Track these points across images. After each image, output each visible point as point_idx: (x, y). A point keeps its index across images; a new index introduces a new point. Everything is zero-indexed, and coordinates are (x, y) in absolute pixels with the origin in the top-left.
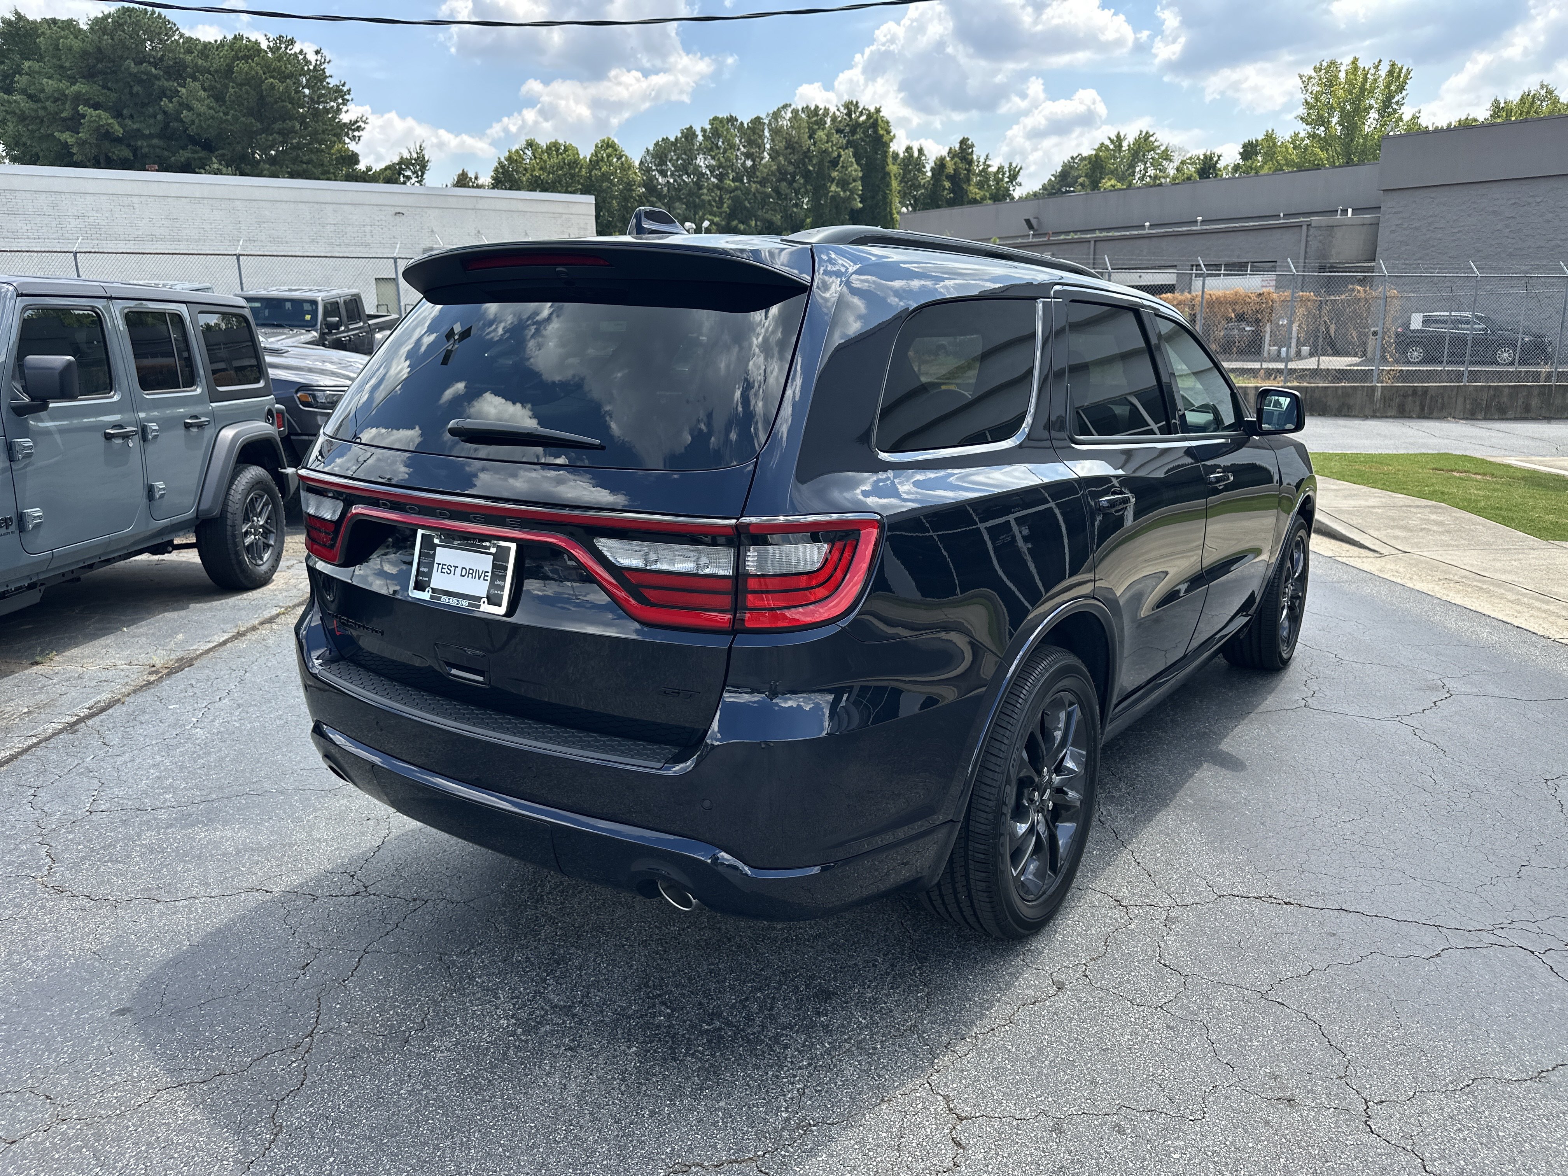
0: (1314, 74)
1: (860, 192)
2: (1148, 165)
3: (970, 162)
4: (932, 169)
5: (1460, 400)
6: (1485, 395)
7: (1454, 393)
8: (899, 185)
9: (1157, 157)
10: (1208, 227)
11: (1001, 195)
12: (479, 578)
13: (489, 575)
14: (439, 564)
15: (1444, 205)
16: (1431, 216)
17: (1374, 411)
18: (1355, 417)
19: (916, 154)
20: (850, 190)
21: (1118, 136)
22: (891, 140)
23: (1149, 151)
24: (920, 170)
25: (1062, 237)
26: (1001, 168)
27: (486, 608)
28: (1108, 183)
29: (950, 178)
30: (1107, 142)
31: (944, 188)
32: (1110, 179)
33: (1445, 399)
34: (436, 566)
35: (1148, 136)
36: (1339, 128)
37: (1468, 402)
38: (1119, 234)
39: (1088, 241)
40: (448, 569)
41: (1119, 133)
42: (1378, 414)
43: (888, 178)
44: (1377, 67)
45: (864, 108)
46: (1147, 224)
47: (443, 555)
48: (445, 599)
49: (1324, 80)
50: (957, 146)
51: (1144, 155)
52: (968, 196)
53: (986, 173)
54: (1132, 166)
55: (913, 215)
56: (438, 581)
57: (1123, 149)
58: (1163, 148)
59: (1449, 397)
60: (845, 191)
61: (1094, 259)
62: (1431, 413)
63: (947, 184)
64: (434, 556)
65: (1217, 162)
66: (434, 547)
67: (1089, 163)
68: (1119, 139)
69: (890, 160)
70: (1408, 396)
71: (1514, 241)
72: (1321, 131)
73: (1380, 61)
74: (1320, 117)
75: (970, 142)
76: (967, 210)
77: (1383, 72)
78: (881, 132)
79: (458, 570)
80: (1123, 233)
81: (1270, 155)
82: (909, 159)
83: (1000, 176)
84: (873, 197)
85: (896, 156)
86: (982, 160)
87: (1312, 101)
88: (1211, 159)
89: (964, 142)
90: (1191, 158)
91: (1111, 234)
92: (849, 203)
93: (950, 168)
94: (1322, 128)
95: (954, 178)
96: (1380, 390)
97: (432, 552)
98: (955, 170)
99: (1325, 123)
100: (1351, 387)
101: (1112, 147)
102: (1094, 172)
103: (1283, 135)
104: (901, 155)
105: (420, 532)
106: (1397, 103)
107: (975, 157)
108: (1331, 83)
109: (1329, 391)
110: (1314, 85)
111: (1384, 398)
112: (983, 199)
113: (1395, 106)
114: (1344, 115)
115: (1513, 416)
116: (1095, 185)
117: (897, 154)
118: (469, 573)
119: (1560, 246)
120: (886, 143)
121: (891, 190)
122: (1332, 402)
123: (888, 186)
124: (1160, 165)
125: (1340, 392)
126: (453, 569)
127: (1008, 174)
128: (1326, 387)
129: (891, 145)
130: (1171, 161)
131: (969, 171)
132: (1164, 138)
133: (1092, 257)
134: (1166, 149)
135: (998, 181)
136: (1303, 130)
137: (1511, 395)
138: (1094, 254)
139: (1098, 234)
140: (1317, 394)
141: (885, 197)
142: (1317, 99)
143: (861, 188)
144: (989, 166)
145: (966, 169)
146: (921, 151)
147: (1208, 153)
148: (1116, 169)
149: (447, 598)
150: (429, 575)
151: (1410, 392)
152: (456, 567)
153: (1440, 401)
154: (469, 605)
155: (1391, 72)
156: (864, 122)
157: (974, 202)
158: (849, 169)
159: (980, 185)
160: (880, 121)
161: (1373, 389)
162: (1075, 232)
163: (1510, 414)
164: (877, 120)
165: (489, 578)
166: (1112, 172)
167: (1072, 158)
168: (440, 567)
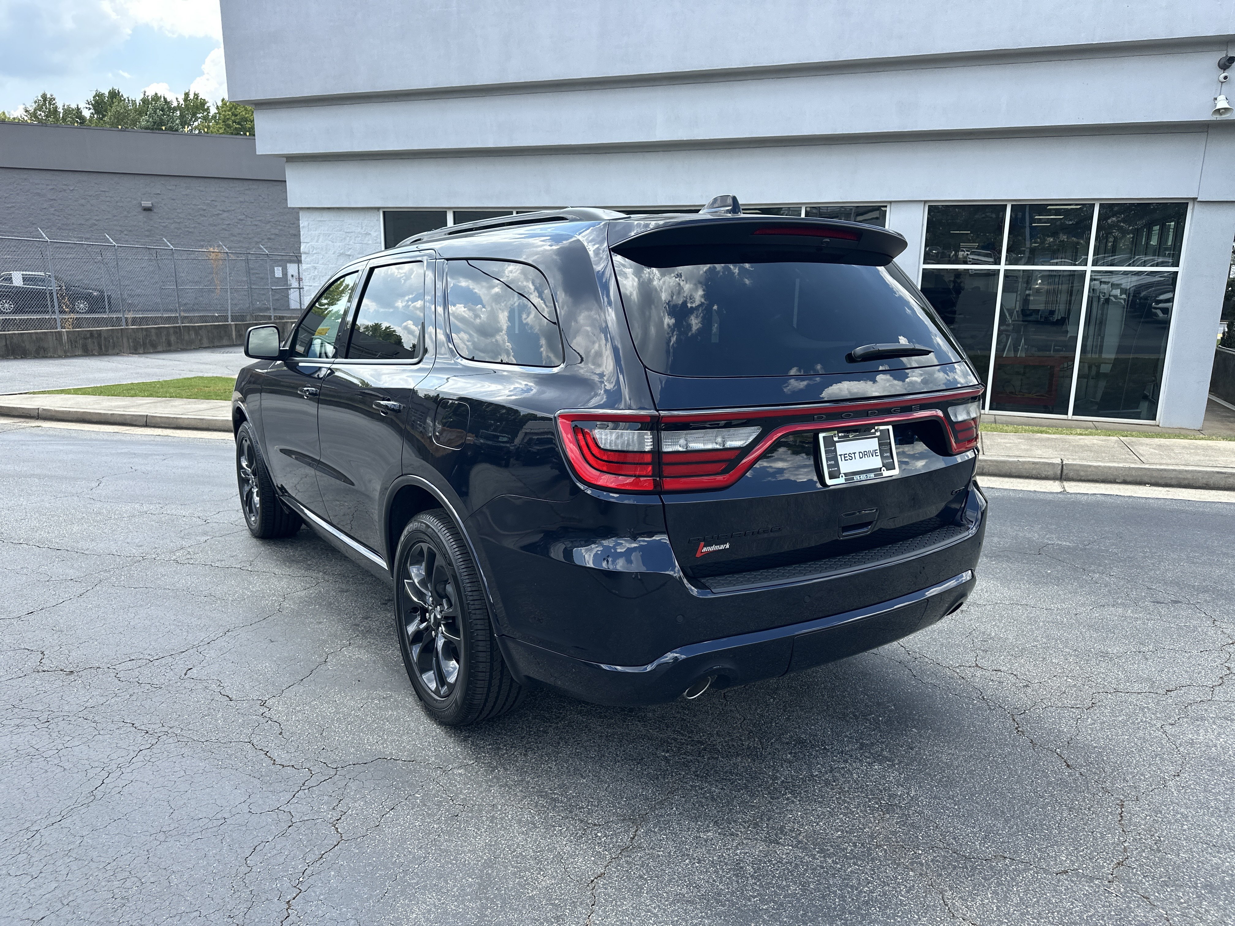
5: (125, 340)
6: (140, 335)
7: (120, 334)
12: (873, 456)
13: (878, 451)
14: (841, 455)
17: (65, 352)
18: (51, 357)
27: (886, 473)
33: (115, 339)
34: (839, 457)
37: (130, 341)
40: (849, 457)
42: (68, 354)
47: (842, 448)
48: (857, 478)
56: (845, 467)
59: (117, 338)
62: (107, 351)
64: (835, 450)
66: (834, 444)
70: (88, 338)
71: (60, 218)
79: (857, 455)
96: (65, 334)
97: (833, 448)
100: (42, 333)
105: (821, 436)
109: (25, 337)
111: (70, 341)
115: (161, 350)
118: (864, 454)
119: (96, 225)
122: (28, 345)
125: (34, 337)
126: (853, 455)
128: (21, 334)
137: (157, 334)
140: (15, 340)
149: (858, 477)
150: (837, 465)
151: (88, 335)
152: (854, 453)
153: (111, 341)
154: (875, 475)
161: (60, 333)
163: (160, 348)
165: (879, 454)
168: (843, 457)
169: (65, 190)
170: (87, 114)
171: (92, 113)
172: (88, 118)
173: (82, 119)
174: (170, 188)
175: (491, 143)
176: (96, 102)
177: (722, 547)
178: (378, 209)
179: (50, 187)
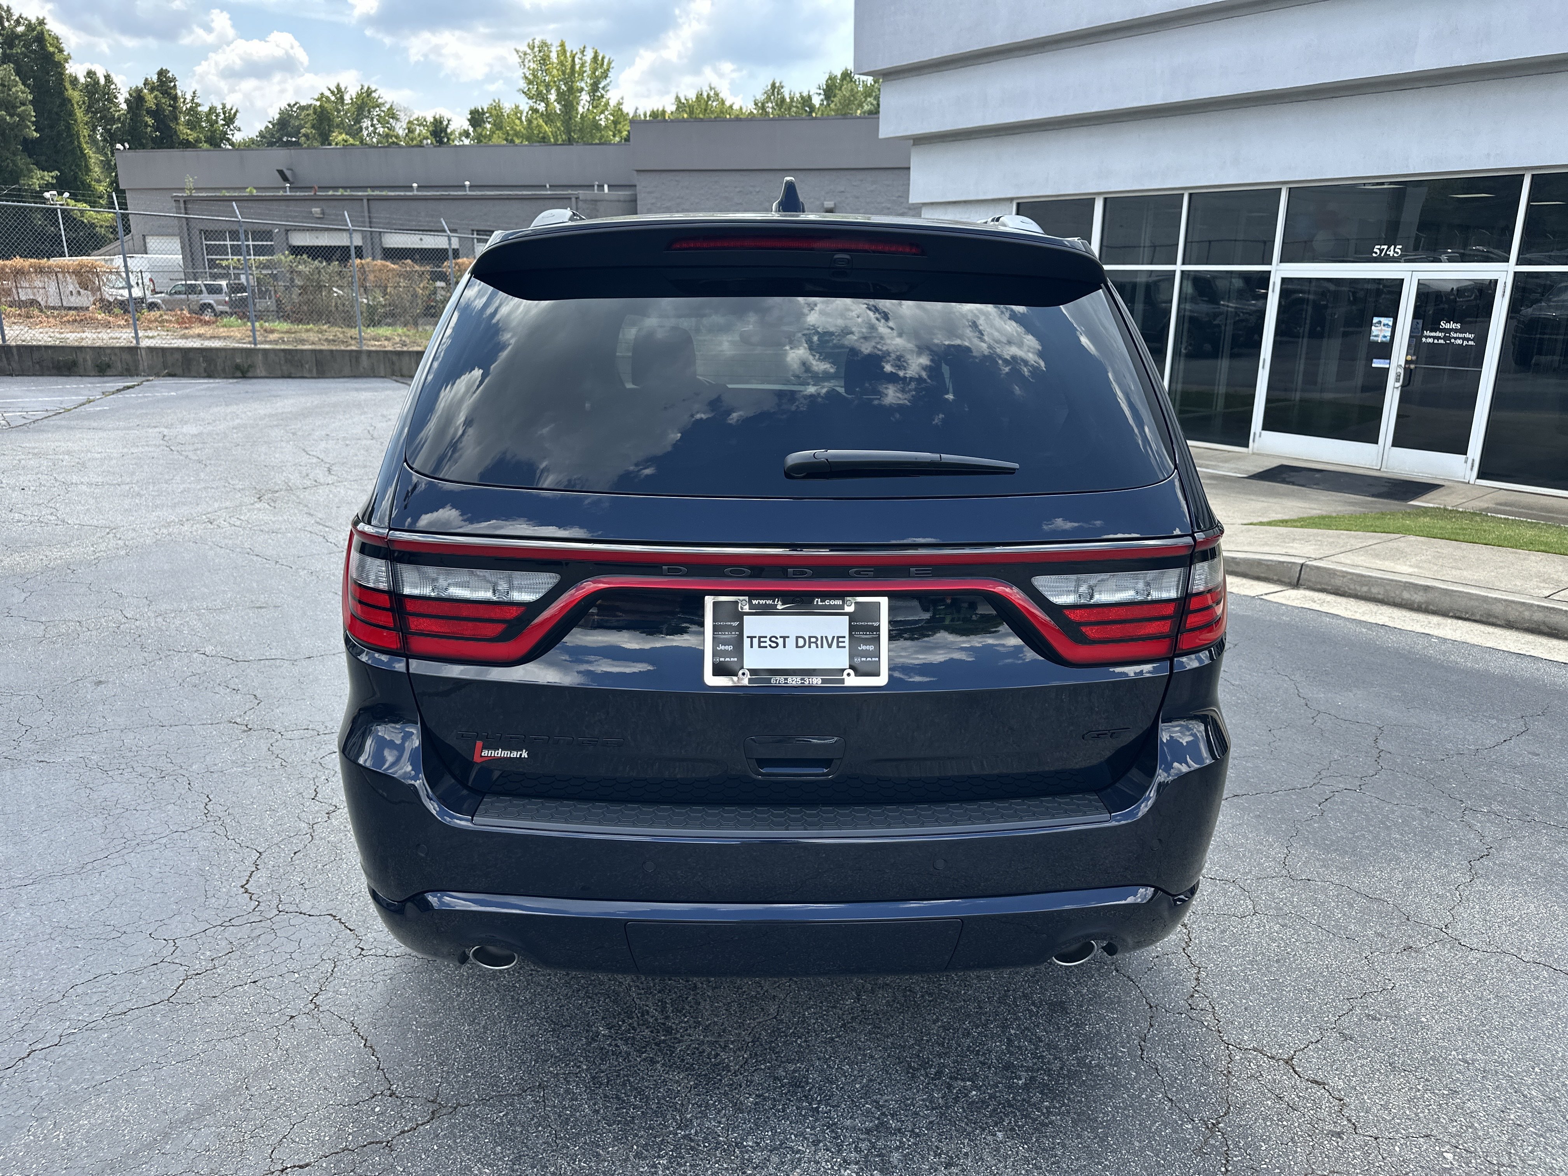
0: (529, 51)
1: (34, 119)
2: (375, 122)
3: (175, 98)
4: (127, 101)
8: (85, 115)
9: (383, 114)
10: (483, 193)
11: (216, 139)
12: (830, 646)
13: (847, 640)
14: (752, 638)
15: (687, 188)
16: (678, 198)
19: (102, 81)
20: (19, 115)
21: (338, 87)
22: (66, 60)
23: (374, 108)
24: (110, 100)
25: (330, 193)
26: (212, 110)
27: (852, 681)
28: (338, 137)
29: (149, 112)
30: (327, 93)
31: (147, 125)
32: (341, 133)
34: (747, 642)
35: (369, 93)
36: (558, 107)
38: (393, 194)
39: (360, 199)
40: (771, 642)
41: (338, 85)
43: (69, 106)
44: (583, 52)
45: (20, 17)
46: (415, 185)
47: (758, 625)
48: (777, 680)
49: (539, 58)
50: (155, 78)
51: (369, 112)
52: (178, 137)
53: (197, 113)
54: (358, 121)
55: (131, 154)
56: (757, 659)
57: (346, 102)
58: (388, 106)
60: (12, 116)
61: (370, 217)
63: (150, 121)
64: (740, 628)
65: (447, 126)
66: (740, 617)
67: (315, 113)
68: (339, 93)
69: (68, 85)
72: (541, 107)
73: (584, 47)
74: (539, 93)
75: (170, 75)
76: (176, 153)
77: (589, 56)
78: (51, 49)
79: (791, 642)
80: (397, 193)
81: (498, 125)
82: (93, 86)
83: (214, 118)
84: (52, 127)
85: (74, 81)
86: (189, 97)
87: (531, 77)
88: (441, 122)
89: (162, 73)
90: (417, 119)
91: (384, 193)
92: (21, 130)
93: (150, 100)
94: (543, 104)
95: (156, 114)
97: (737, 624)
98: (157, 105)
99: (545, 100)
101: (333, 98)
102: (321, 124)
103: (507, 106)
104: (82, 80)
105: (709, 601)
106: (603, 88)
107: (179, 94)
108: (544, 61)
110: (529, 61)
112: (198, 141)
113: (602, 92)
114: (560, 95)
116: (325, 139)
117: (76, 78)
118: (810, 642)
120: (59, 62)
121: (76, 121)
123: (70, 115)
124: (388, 123)
126: (780, 641)
127: (222, 116)
129: (67, 65)
130: (397, 120)
131: (175, 108)
132: (387, 95)
133: (366, 214)
134: (391, 109)
135: (212, 123)
136: (525, 105)
138: (369, 212)
139: (369, 192)
141: (69, 127)
142: (535, 76)
143: (33, 114)
144: (198, 105)
145: (170, 106)
146: (107, 78)
147: (438, 117)
148: (342, 122)
149: (780, 678)
150: (738, 652)
152: (784, 638)
154: (824, 681)
155: (595, 58)
156: (23, 34)
157: (187, 145)
158: (14, 90)
159: (193, 125)
160: (47, 36)
162: (345, 188)
164: (42, 33)
165: (847, 644)
166: (338, 126)
167: (289, 105)
168: (756, 641)
169: (751, 192)
170: (816, 101)
171: (822, 100)
172: (817, 106)
173: (812, 108)
174: (855, 184)
175: (1158, 98)
176: (827, 86)
177: (515, 754)
178: (1011, 200)
179: (738, 190)
